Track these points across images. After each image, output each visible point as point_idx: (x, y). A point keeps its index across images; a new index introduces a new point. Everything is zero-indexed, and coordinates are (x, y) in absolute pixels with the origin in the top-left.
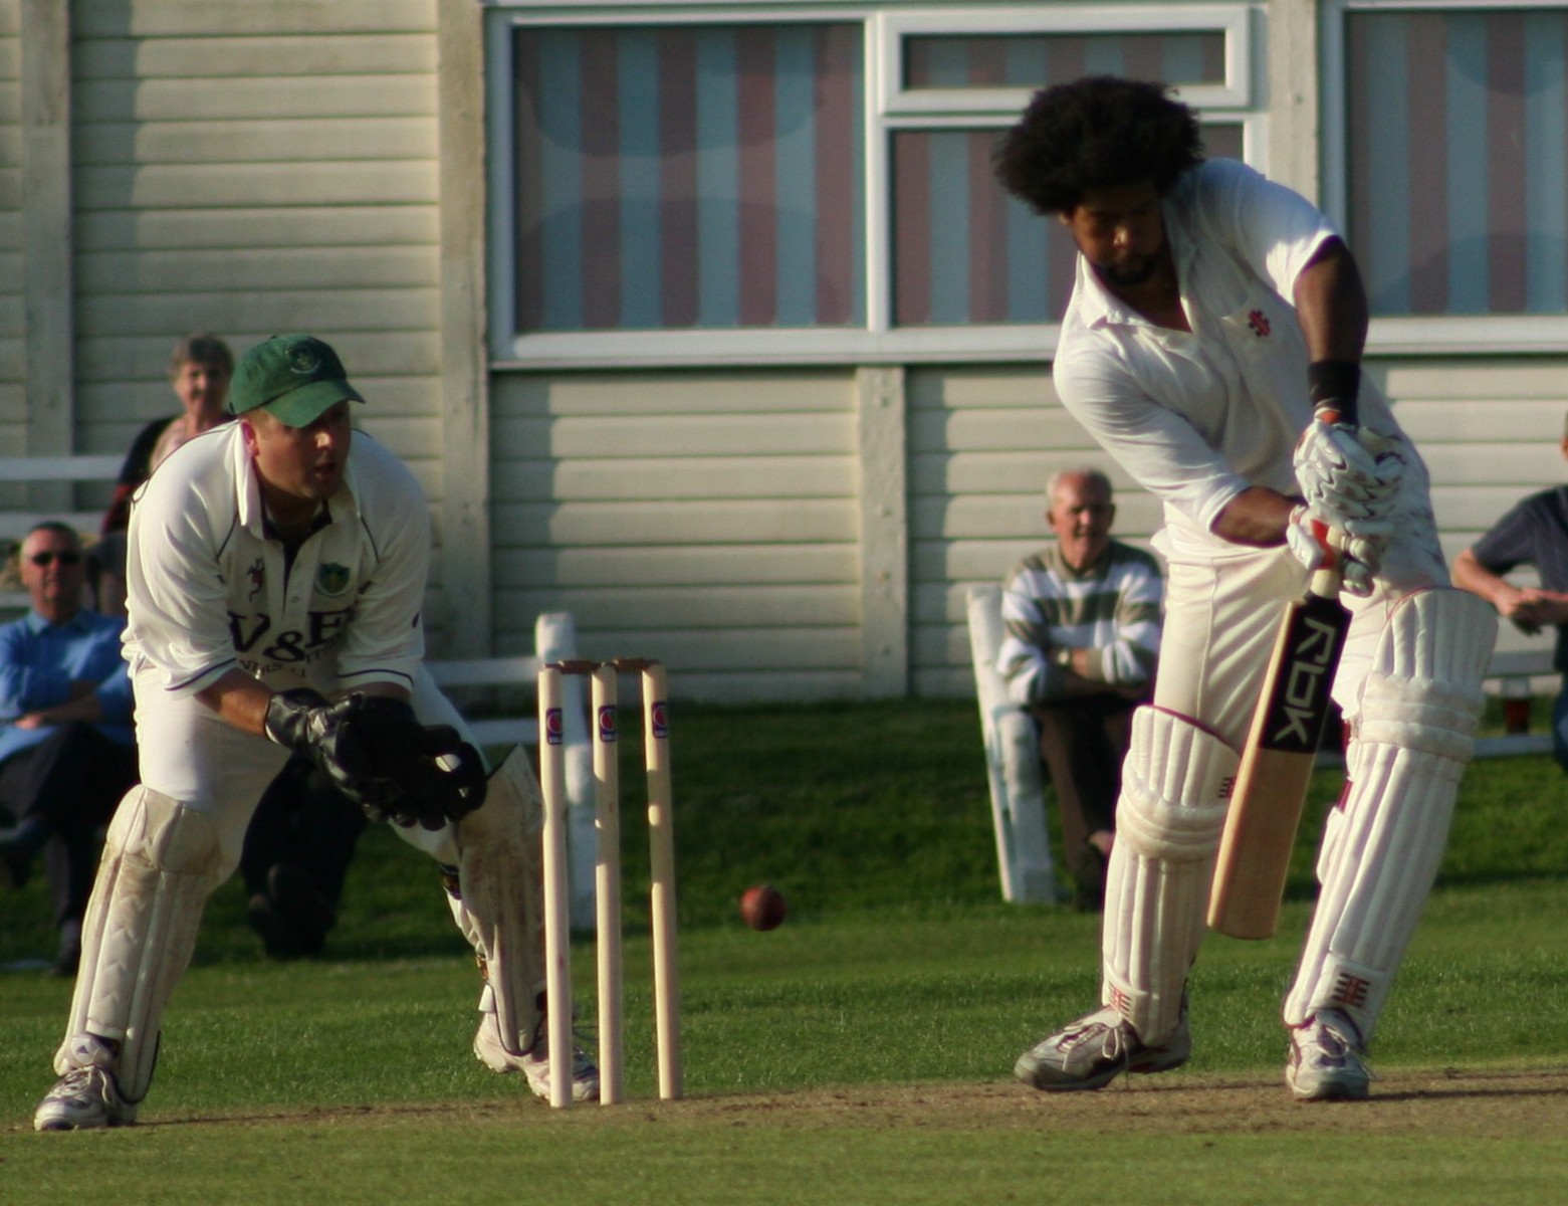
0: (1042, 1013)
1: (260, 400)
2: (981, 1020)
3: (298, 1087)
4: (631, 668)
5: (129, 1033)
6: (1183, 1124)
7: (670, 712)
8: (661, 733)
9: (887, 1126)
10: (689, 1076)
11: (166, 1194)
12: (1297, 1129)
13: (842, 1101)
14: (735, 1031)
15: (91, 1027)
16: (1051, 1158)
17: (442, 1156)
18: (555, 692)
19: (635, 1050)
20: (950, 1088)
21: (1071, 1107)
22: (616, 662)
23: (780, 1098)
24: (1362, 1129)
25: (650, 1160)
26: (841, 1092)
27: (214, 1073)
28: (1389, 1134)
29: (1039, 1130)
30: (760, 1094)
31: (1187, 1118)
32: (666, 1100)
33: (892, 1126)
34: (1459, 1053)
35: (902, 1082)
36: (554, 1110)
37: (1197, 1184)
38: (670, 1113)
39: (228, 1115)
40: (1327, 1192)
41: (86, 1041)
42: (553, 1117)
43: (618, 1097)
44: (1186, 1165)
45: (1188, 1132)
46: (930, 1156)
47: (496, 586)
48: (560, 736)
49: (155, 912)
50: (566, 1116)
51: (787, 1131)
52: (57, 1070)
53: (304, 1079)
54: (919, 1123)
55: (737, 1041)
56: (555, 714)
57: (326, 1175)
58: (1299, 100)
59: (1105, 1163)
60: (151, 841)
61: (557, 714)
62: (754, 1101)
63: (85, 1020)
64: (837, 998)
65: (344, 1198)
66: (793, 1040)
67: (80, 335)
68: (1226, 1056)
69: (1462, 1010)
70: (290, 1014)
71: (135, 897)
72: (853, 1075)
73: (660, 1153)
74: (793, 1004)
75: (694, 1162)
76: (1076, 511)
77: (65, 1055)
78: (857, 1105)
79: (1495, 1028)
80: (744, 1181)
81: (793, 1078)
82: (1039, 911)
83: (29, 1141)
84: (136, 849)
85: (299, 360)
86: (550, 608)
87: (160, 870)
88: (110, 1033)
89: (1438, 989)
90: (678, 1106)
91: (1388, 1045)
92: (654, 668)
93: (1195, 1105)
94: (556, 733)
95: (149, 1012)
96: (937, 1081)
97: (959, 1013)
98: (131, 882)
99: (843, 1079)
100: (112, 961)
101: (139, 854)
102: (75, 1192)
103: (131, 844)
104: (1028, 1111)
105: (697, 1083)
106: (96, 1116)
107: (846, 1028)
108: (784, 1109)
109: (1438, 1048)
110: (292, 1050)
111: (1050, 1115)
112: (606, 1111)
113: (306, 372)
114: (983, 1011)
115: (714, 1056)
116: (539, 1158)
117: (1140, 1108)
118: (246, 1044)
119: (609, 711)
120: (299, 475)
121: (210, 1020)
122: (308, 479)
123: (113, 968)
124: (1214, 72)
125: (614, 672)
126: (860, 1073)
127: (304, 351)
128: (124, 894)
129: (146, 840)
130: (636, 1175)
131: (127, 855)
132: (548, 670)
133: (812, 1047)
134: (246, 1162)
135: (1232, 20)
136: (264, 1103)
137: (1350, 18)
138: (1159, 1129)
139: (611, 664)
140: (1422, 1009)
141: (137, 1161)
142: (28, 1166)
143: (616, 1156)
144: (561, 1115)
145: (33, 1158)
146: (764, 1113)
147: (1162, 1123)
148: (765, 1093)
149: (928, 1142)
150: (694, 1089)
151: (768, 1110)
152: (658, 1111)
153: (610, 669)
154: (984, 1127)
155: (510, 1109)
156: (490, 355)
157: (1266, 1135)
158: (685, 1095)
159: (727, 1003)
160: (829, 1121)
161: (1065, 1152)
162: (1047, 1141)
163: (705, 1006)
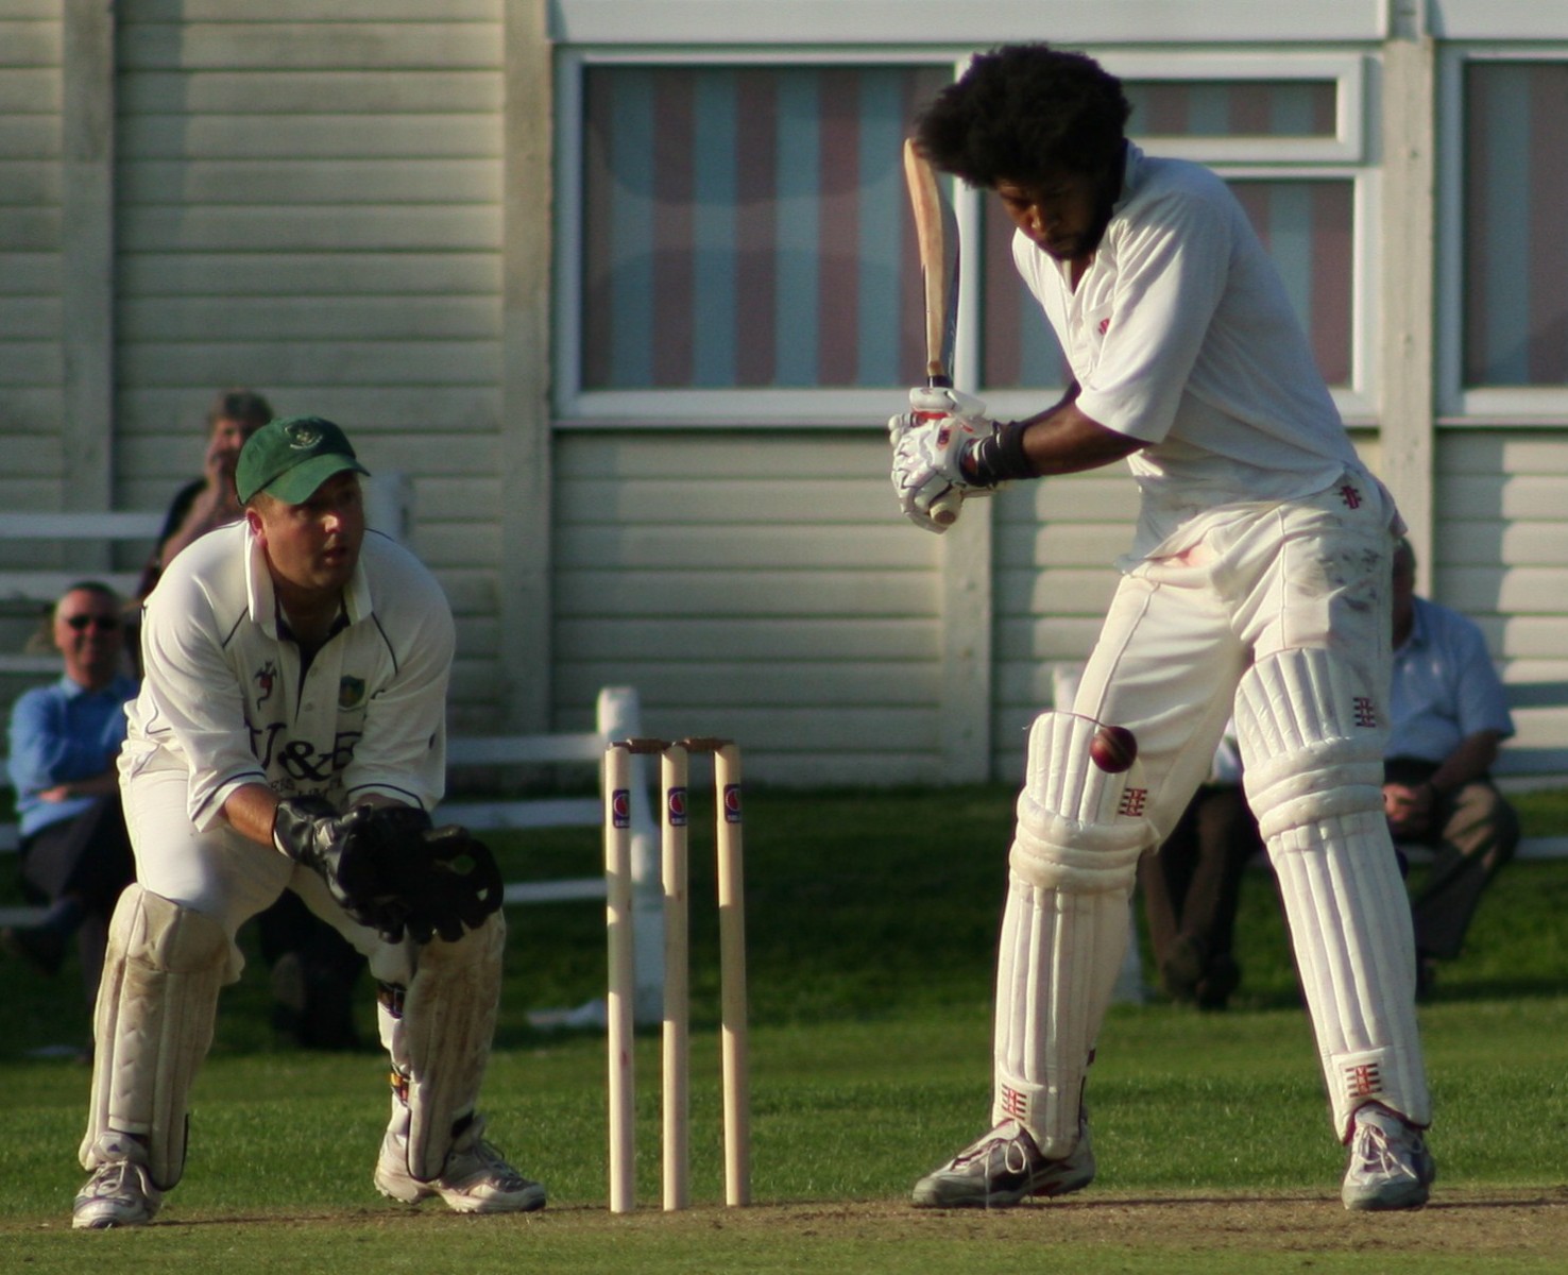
0: (1131, 1120)
3: (342, 1187)
4: (703, 749)
6: (1280, 1241)
7: (744, 795)
8: (734, 818)
9: (967, 1239)
10: (757, 1182)
12: (1401, 1248)
14: (806, 1135)
17: (496, 1264)
18: (621, 771)
19: (701, 1156)
22: (688, 742)
23: (854, 1207)
24: (1470, 1249)
27: (254, 1170)
28: (1499, 1255)
29: (1128, 1245)
30: (832, 1203)
31: (1284, 1235)
32: (733, 1207)
33: (972, 1238)
36: (616, 1215)
38: (738, 1221)
39: (270, 1216)
42: (614, 1226)
43: (682, 1203)
45: (1286, 1250)
47: (557, 657)
48: (627, 819)
50: (628, 1223)
51: (861, 1241)
53: (349, 1178)
54: (1001, 1236)
55: (806, 1146)
56: (621, 796)
58: (1414, 154)
60: (153, 945)
61: (624, 795)
62: (826, 1210)
64: (912, 1101)
66: (866, 1146)
67: (120, 384)
70: (335, 1109)
71: (144, 1000)
73: (727, 1264)
74: (867, 1107)
81: (866, 1186)
82: (1125, 1013)
83: (59, 1239)
84: (139, 953)
86: (614, 682)
88: (138, 1128)
89: (1549, 1102)
90: (747, 1214)
91: (1497, 1160)
92: (728, 748)
93: (1292, 1221)
94: (622, 816)
95: (175, 1103)
100: (128, 1062)
101: (142, 958)
105: (765, 1190)
107: (922, 1134)
108: (858, 1220)
109: (1549, 1164)
110: (336, 1147)
111: (1139, 1229)
112: (668, 1217)
115: (783, 1160)
116: (599, 1267)
117: (1235, 1223)
118: (288, 1140)
119: (679, 793)
121: (249, 1113)
124: (1325, 124)
125: (685, 754)
129: (148, 945)
131: (131, 958)
132: (616, 748)
133: (886, 1153)
134: (289, 1265)
135: (1345, 70)
136: (307, 1204)
137: (1470, 68)
138: (1255, 1246)
139: (682, 744)
140: (1532, 1123)
141: (173, 1262)
142: (58, 1266)
143: (680, 1266)
144: (622, 1220)
145: (64, 1258)
146: (837, 1223)
147: (1258, 1239)
148: (837, 1201)
149: (1010, 1257)
150: (763, 1196)
151: (841, 1220)
152: (725, 1220)
153: (681, 749)
154: (1070, 1240)
155: (567, 1214)
156: (554, 415)
157: (1368, 1255)
158: (753, 1201)
159: (797, 1106)
160: (906, 1231)
161: (1155, 1268)
162: (1137, 1258)
163: (774, 1109)
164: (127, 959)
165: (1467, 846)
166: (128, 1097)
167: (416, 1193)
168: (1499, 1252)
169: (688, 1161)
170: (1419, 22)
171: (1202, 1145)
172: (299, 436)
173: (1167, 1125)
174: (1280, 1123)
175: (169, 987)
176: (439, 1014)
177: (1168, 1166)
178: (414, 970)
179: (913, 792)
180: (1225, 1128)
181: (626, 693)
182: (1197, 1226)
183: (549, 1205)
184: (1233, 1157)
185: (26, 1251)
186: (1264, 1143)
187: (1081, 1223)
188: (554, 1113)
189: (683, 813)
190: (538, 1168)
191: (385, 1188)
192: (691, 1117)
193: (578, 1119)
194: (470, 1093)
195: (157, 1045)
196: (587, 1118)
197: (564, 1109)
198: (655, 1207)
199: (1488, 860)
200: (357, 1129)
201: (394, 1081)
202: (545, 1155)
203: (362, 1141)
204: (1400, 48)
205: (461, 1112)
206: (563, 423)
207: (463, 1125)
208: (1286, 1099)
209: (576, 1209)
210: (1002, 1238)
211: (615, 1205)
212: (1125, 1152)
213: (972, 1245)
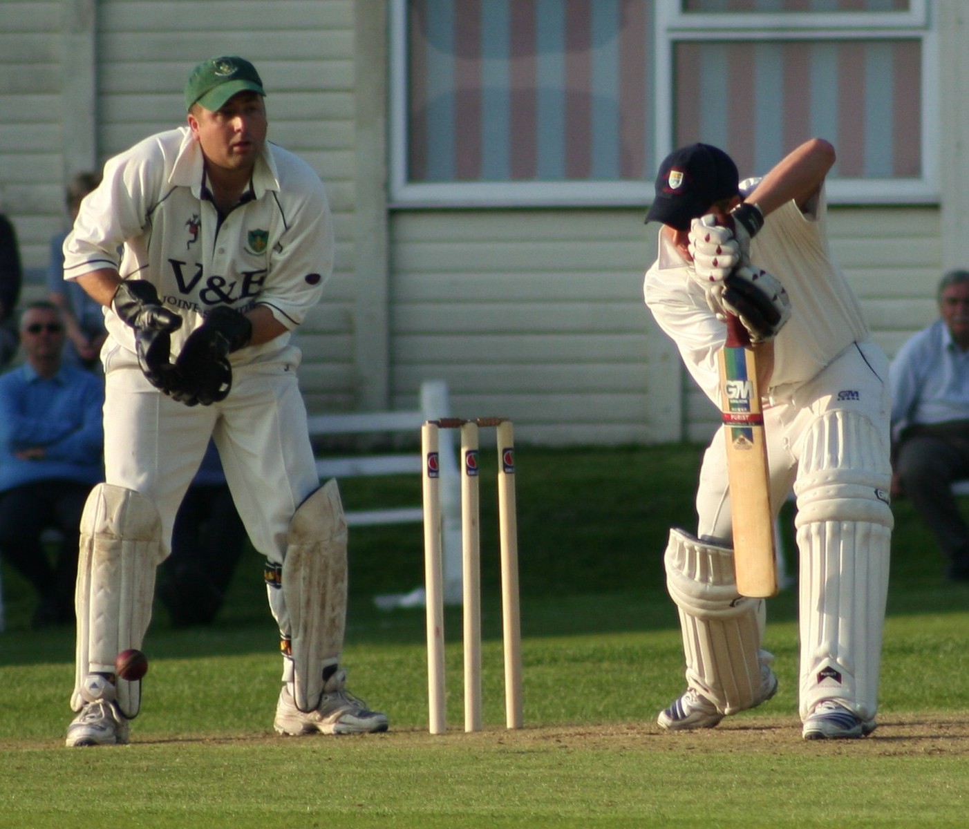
3: (252, 717)
4: (490, 423)
6: (877, 750)
9: (668, 750)
10: (527, 711)
11: (160, 793)
13: (635, 731)
14: (560, 679)
15: (92, 668)
16: (783, 773)
17: (353, 768)
18: (434, 440)
19: (490, 693)
22: (478, 419)
23: (592, 729)
25: (500, 772)
26: (634, 724)
27: (193, 706)
29: (775, 752)
30: (578, 725)
32: (511, 729)
33: (671, 748)
36: (433, 735)
37: (885, 793)
38: (514, 738)
39: (203, 736)
42: (432, 741)
43: (477, 728)
44: (878, 779)
45: (878, 756)
46: (698, 771)
47: (393, 361)
48: (437, 472)
51: (596, 752)
55: (560, 686)
56: (433, 457)
57: (272, 781)
59: (822, 777)
60: (111, 520)
61: (434, 456)
62: (573, 731)
64: (632, 657)
65: (284, 797)
66: (600, 686)
68: (906, 700)
70: (246, 664)
71: (108, 563)
73: (507, 767)
74: (600, 661)
75: (532, 773)
78: (647, 734)
80: (566, 788)
81: (599, 714)
83: (64, 753)
86: (432, 377)
90: (519, 733)
92: (505, 424)
94: (434, 469)
98: (103, 553)
101: (105, 532)
102: (95, 791)
103: (98, 527)
105: (533, 717)
106: (111, 736)
107: (637, 679)
108: (594, 736)
110: (248, 690)
112: (469, 737)
115: (545, 696)
116: (422, 770)
118: (215, 685)
125: (476, 426)
126: (648, 710)
128: (100, 563)
129: (108, 520)
130: (491, 783)
131: (97, 534)
132: (430, 425)
133: (614, 692)
136: (228, 728)
139: (475, 421)
141: (139, 769)
142: (62, 772)
143: (477, 769)
144: (438, 738)
145: (66, 767)
146: (580, 740)
147: (861, 748)
148: (581, 725)
149: (696, 761)
150: (531, 721)
151: (582, 737)
152: (505, 737)
153: (474, 424)
155: (401, 734)
156: (389, 198)
158: (524, 725)
159: (554, 661)
160: (626, 745)
162: (780, 762)
163: (539, 662)
166: (101, 643)
169: (481, 698)
172: (221, 68)
179: (631, 449)
181: (441, 384)
183: (389, 729)
188: (392, 666)
189: (475, 467)
192: (483, 668)
193: (408, 670)
195: (119, 598)
196: (415, 669)
198: (459, 730)
200: (261, 678)
202: (386, 694)
203: (264, 686)
206: (393, 206)
207: (329, 672)
209: (407, 731)
210: (690, 749)
211: (433, 728)
213: (670, 754)
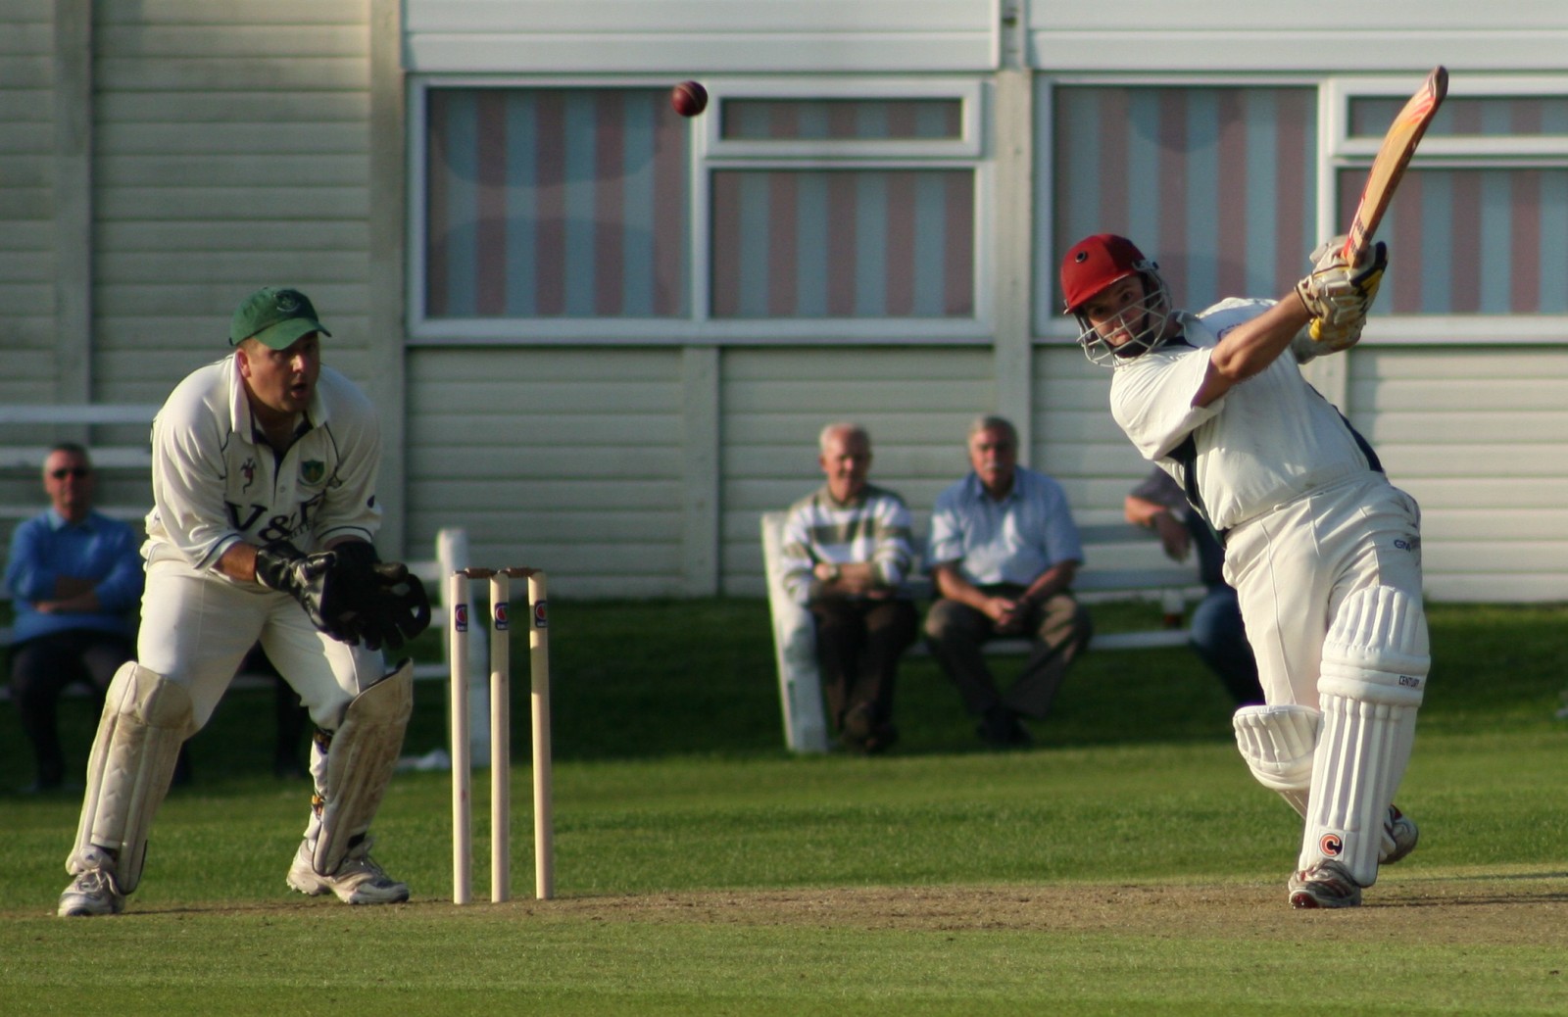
0: (821, 837)
1: (252, 331)
2: (776, 842)
4: (520, 575)
5: (124, 844)
6: (931, 923)
9: (708, 922)
11: (165, 966)
12: (1016, 928)
13: (674, 902)
14: (591, 847)
15: (94, 840)
16: (833, 948)
17: (373, 940)
18: (462, 592)
19: (518, 861)
20: (755, 894)
21: (845, 909)
22: (509, 570)
23: (627, 899)
25: (530, 945)
26: (672, 895)
27: (197, 874)
28: (1086, 933)
29: (823, 926)
30: (612, 896)
31: (933, 919)
32: (541, 900)
33: (712, 922)
34: (1134, 872)
35: (719, 889)
36: (456, 906)
37: (942, 969)
38: (545, 909)
39: (210, 906)
40: (1040, 976)
41: (93, 851)
42: (457, 912)
43: (505, 897)
44: (933, 954)
45: (933, 930)
46: (741, 945)
47: (409, 508)
48: (466, 625)
49: (144, 755)
50: (466, 911)
51: (633, 924)
52: (68, 871)
53: (265, 880)
54: (732, 920)
55: (591, 855)
56: (461, 609)
57: (285, 953)
58: (1017, 152)
59: (874, 952)
61: (463, 608)
62: (606, 901)
63: (90, 834)
64: (667, 824)
65: (299, 971)
66: (633, 854)
67: (96, 314)
68: (960, 871)
69: (1136, 839)
70: (254, 829)
71: (129, 746)
72: (679, 883)
73: (538, 940)
74: (634, 827)
75: (564, 946)
76: (842, 458)
77: (74, 860)
78: (686, 905)
79: (1162, 852)
80: (601, 962)
81: (634, 884)
82: (814, 757)
84: (129, 710)
85: (284, 302)
86: (449, 524)
87: (147, 726)
88: (112, 845)
89: (1118, 823)
90: (551, 904)
91: (1081, 864)
92: (536, 575)
93: (939, 908)
94: (462, 623)
95: (140, 828)
96: (745, 888)
97: (758, 836)
99: (672, 886)
100: (111, 792)
101: (131, 714)
102: (95, 964)
103: (125, 707)
104: (814, 912)
105: (565, 886)
107: (674, 846)
108: (631, 908)
109: (1118, 867)
110: (256, 857)
111: (830, 915)
112: (495, 906)
113: (288, 311)
114: (776, 835)
115: (574, 866)
116: (446, 943)
117: (898, 910)
118: (221, 851)
119: (503, 607)
120: (279, 393)
121: (193, 833)
122: (286, 396)
123: (111, 797)
124: (954, 130)
125: (507, 577)
126: (686, 880)
127: (287, 296)
128: (120, 743)
129: (136, 704)
130: (520, 957)
132: (458, 575)
133: (648, 860)
134: (225, 942)
135: (968, 91)
136: (236, 897)
137: (1058, 91)
138: (913, 927)
139: (505, 572)
140: (1106, 839)
141: (142, 940)
142: (60, 944)
143: (505, 942)
144: (463, 910)
145: (64, 938)
146: (615, 911)
147: (915, 922)
148: (615, 895)
149: (739, 935)
150: (562, 892)
151: (618, 909)
152: (535, 909)
153: (504, 575)
154: (781, 923)
155: (423, 905)
156: (406, 334)
157: (995, 932)
158: (555, 896)
159: (584, 827)
160: (665, 917)
161: (842, 943)
163: (568, 828)
164: (120, 715)
165: (1053, 640)
166: (108, 820)
167: (316, 887)
168: (1087, 931)
170: (1020, 57)
171: (873, 854)
173: (847, 839)
174: (928, 838)
175: (148, 736)
176: (353, 755)
177: (849, 869)
178: (341, 722)
179: (662, 603)
180: (889, 842)
181: (457, 533)
182: (872, 913)
183: (411, 899)
184: (895, 862)
185: (37, 932)
186: (917, 853)
187: (789, 911)
188: (411, 833)
190: (400, 872)
191: (294, 883)
193: (428, 836)
194: (367, 819)
197: (418, 829)
198: (485, 900)
199: (1068, 652)
201: (314, 801)
202: (405, 861)
204: (1008, 76)
205: (357, 831)
206: (410, 342)
207: (356, 841)
208: (931, 821)
209: (430, 902)
211: (457, 898)
212: (818, 859)
